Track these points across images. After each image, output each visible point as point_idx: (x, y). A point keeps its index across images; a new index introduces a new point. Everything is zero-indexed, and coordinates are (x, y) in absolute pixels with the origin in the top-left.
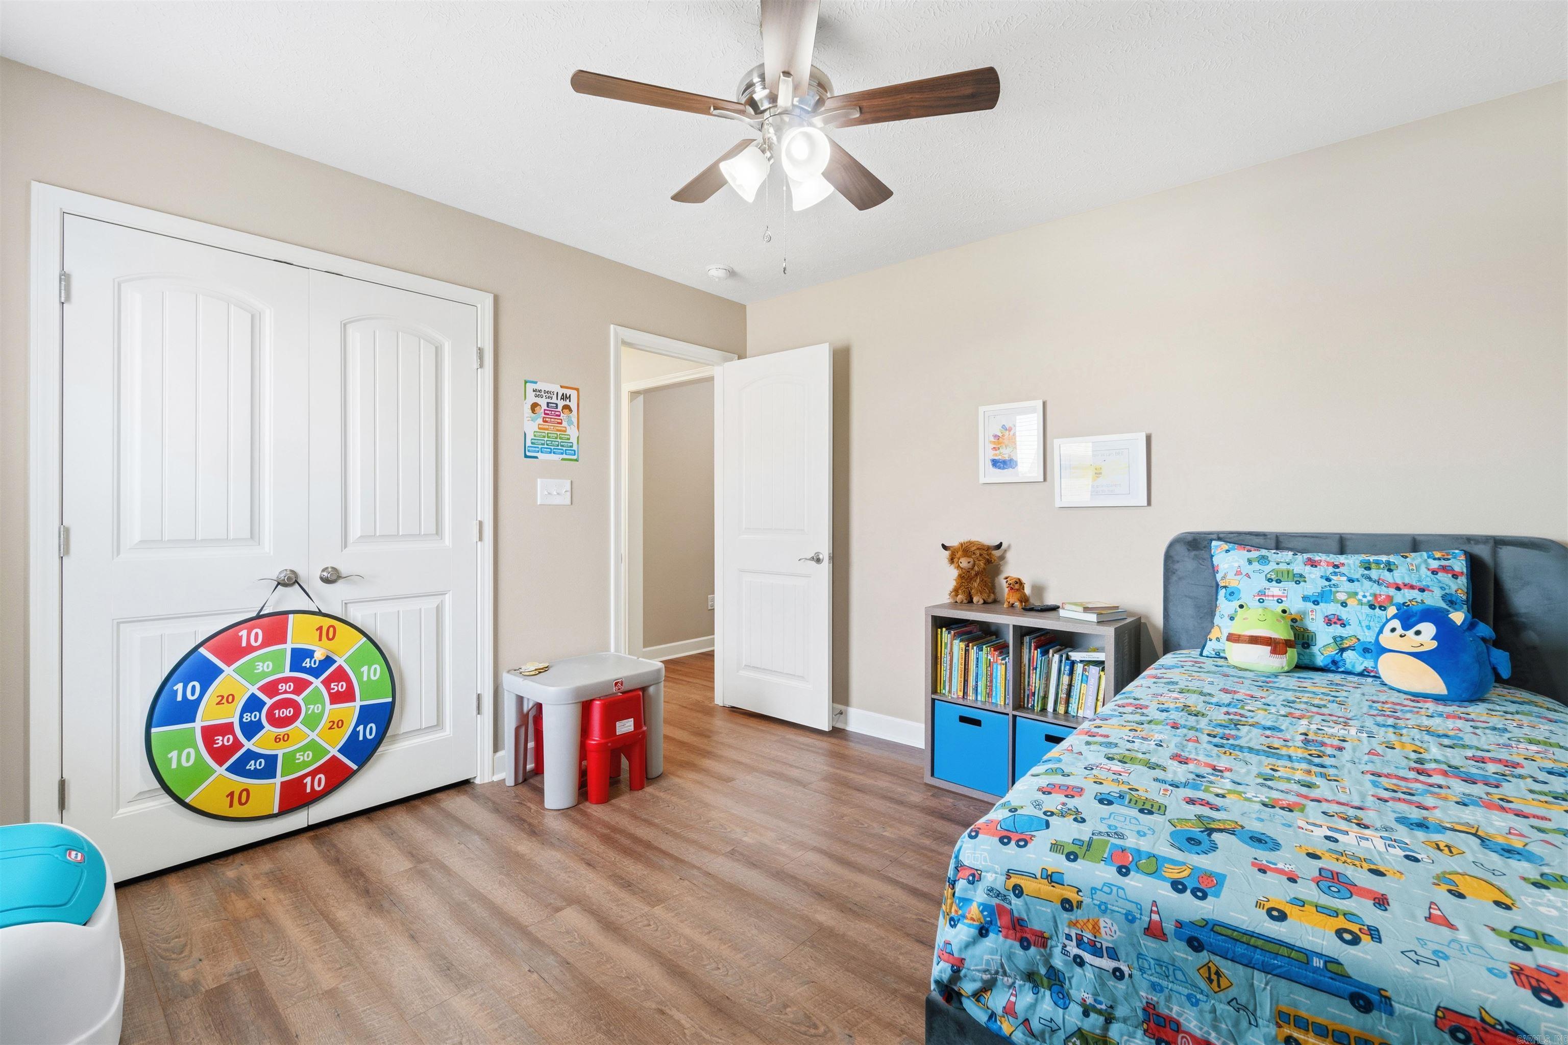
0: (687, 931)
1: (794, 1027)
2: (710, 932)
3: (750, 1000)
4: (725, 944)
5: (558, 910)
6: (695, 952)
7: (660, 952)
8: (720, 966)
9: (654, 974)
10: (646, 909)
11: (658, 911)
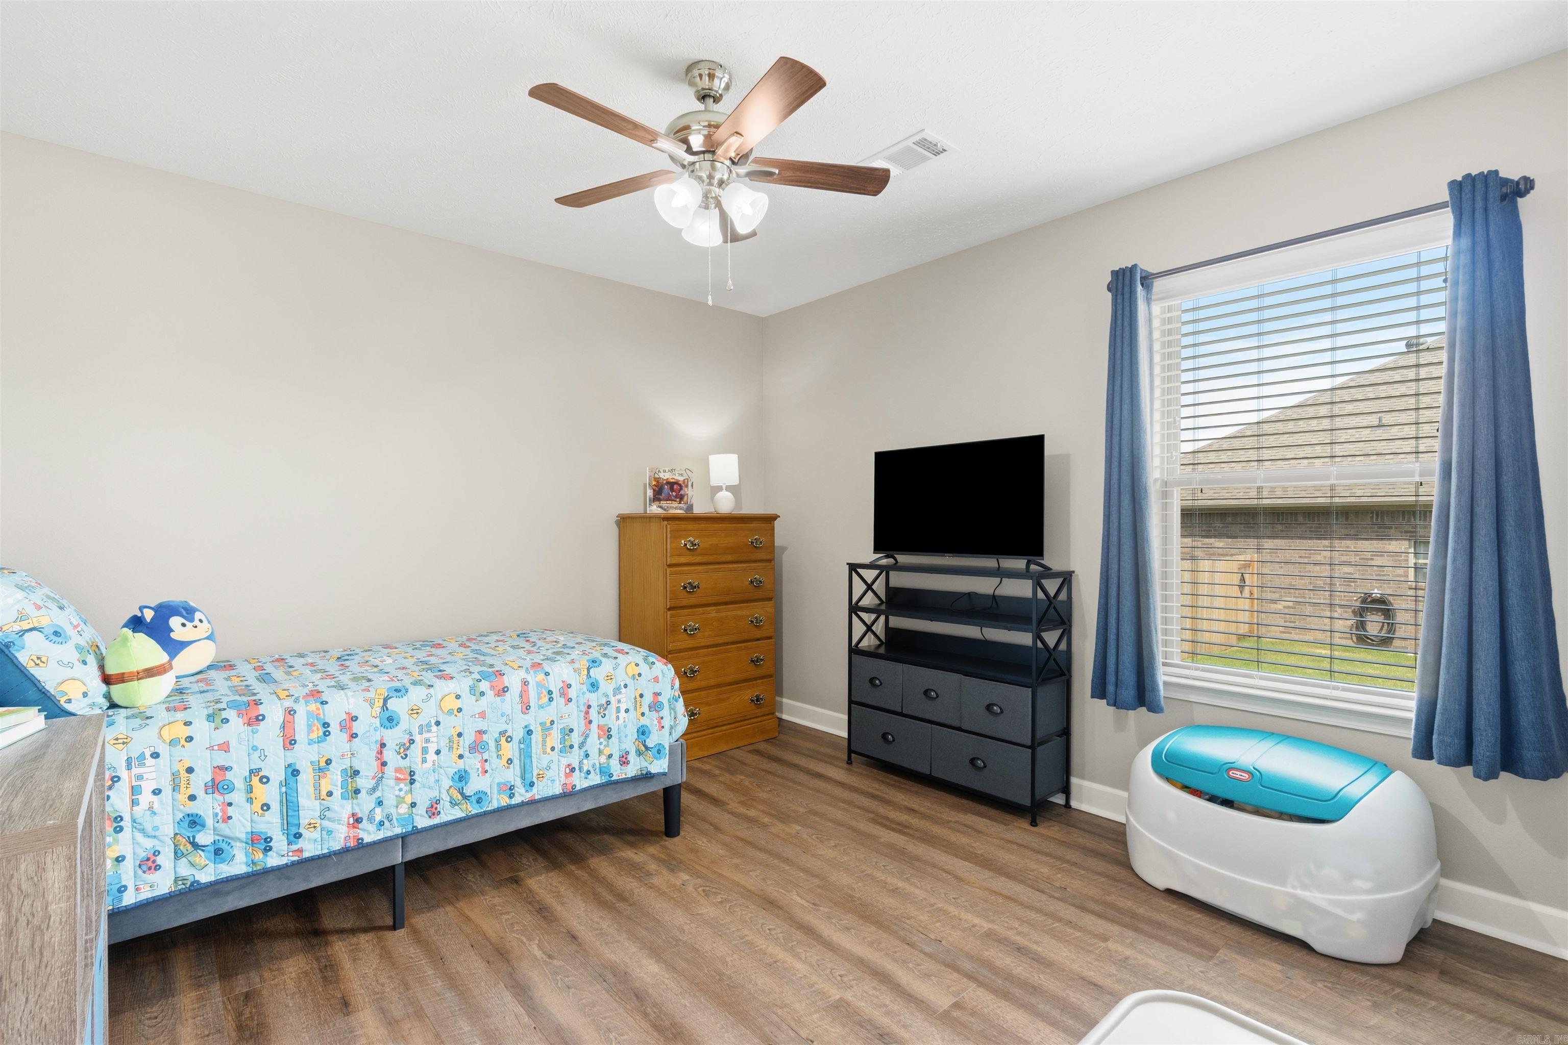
0: (799, 966)
1: (719, 891)
2: (775, 962)
3: (747, 907)
4: (761, 949)
5: (957, 1006)
6: (790, 945)
7: (824, 947)
8: (768, 931)
9: (827, 930)
10: (849, 996)
11: (835, 994)
